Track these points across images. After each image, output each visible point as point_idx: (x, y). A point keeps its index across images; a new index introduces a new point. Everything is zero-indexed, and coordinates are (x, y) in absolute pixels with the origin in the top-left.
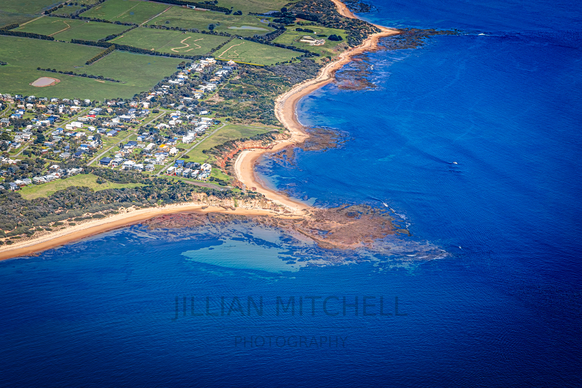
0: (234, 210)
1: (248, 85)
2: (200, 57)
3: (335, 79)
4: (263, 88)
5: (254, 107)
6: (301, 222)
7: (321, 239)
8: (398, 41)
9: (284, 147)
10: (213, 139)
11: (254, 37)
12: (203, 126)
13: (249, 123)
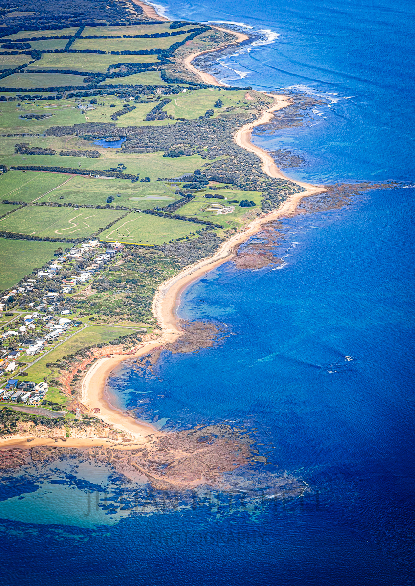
0: (65, 441)
1: (130, 271)
2: (83, 240)
3: (235, 255)
4: (146, 274)
5: (127, 300)
6: (140, 453)
7: (157, 477)
8: (322, 201)
9: (151, 350)
10: (65, 347)
11: (155, 209)
12: (58, 330)
13: (115, 322)
